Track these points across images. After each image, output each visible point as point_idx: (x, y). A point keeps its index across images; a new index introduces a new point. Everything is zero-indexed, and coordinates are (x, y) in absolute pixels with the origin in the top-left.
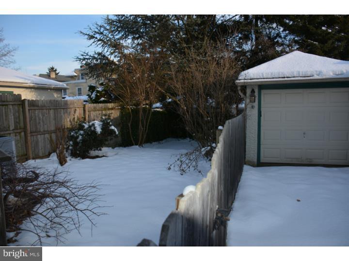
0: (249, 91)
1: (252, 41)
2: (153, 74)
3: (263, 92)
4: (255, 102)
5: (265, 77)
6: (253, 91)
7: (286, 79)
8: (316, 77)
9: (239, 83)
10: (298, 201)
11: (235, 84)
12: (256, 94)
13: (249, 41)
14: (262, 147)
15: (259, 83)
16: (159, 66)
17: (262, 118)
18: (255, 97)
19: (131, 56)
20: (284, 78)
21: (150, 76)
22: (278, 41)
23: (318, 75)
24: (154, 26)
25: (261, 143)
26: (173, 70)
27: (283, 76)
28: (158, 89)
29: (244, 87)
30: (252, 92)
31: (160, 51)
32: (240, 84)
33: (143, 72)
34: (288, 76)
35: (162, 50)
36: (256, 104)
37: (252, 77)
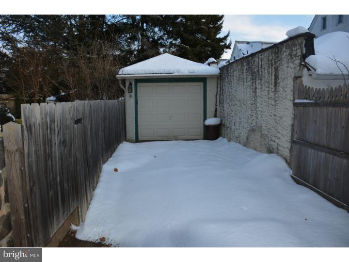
0: (127, 84)
1: (139, 41)
2: (46, 68)
3: (139, 85)
4: (132, 92)
5: (139, 73)
6: (131, 84)
7: (155, 75)
8: (176, 74)
9: (119, 77)
10: (155, 157)
11: (116, 78)
12: (133, 86)
13: (137, 41)
14: (139, 128)
15: (135, 78)
16: (52, 61)
17: (138, 104)
18: (132, 88)
19: (25, 51)
20: (153, 74)
21: (44, 70)
22: (161, 43)
23: (178, 72)
24: (47, 24)
25: (139, 125)
26: (64, 65)
27: (153, 73)
28: (51, 83)
29: (124, 81)
30: (129, 84)
31: (53, 45)
32: (120, 79)
33: (37, 66)
34: (156, 72)
35: (55, 44)
36: (133, 94)
37: (130, 73)
